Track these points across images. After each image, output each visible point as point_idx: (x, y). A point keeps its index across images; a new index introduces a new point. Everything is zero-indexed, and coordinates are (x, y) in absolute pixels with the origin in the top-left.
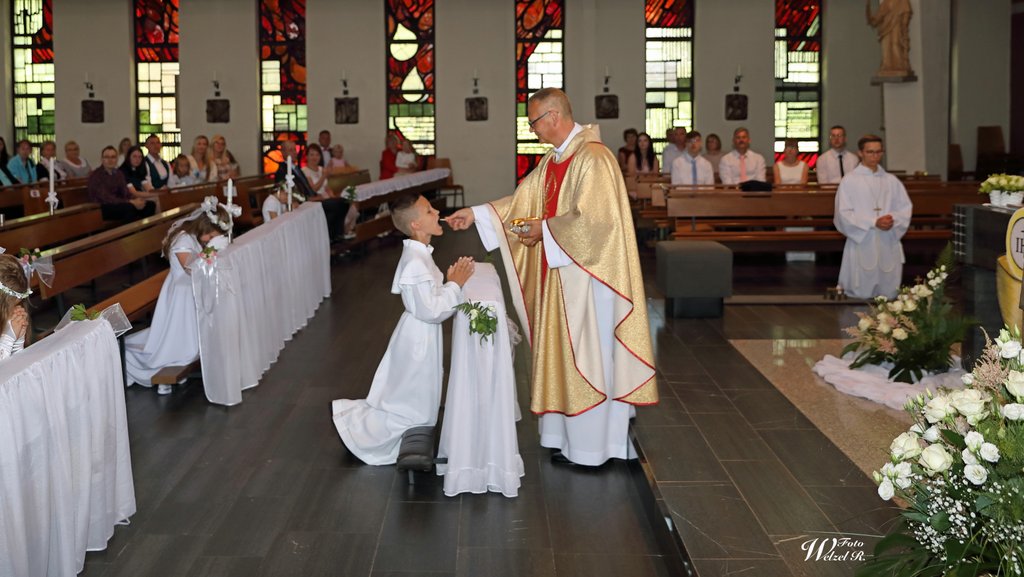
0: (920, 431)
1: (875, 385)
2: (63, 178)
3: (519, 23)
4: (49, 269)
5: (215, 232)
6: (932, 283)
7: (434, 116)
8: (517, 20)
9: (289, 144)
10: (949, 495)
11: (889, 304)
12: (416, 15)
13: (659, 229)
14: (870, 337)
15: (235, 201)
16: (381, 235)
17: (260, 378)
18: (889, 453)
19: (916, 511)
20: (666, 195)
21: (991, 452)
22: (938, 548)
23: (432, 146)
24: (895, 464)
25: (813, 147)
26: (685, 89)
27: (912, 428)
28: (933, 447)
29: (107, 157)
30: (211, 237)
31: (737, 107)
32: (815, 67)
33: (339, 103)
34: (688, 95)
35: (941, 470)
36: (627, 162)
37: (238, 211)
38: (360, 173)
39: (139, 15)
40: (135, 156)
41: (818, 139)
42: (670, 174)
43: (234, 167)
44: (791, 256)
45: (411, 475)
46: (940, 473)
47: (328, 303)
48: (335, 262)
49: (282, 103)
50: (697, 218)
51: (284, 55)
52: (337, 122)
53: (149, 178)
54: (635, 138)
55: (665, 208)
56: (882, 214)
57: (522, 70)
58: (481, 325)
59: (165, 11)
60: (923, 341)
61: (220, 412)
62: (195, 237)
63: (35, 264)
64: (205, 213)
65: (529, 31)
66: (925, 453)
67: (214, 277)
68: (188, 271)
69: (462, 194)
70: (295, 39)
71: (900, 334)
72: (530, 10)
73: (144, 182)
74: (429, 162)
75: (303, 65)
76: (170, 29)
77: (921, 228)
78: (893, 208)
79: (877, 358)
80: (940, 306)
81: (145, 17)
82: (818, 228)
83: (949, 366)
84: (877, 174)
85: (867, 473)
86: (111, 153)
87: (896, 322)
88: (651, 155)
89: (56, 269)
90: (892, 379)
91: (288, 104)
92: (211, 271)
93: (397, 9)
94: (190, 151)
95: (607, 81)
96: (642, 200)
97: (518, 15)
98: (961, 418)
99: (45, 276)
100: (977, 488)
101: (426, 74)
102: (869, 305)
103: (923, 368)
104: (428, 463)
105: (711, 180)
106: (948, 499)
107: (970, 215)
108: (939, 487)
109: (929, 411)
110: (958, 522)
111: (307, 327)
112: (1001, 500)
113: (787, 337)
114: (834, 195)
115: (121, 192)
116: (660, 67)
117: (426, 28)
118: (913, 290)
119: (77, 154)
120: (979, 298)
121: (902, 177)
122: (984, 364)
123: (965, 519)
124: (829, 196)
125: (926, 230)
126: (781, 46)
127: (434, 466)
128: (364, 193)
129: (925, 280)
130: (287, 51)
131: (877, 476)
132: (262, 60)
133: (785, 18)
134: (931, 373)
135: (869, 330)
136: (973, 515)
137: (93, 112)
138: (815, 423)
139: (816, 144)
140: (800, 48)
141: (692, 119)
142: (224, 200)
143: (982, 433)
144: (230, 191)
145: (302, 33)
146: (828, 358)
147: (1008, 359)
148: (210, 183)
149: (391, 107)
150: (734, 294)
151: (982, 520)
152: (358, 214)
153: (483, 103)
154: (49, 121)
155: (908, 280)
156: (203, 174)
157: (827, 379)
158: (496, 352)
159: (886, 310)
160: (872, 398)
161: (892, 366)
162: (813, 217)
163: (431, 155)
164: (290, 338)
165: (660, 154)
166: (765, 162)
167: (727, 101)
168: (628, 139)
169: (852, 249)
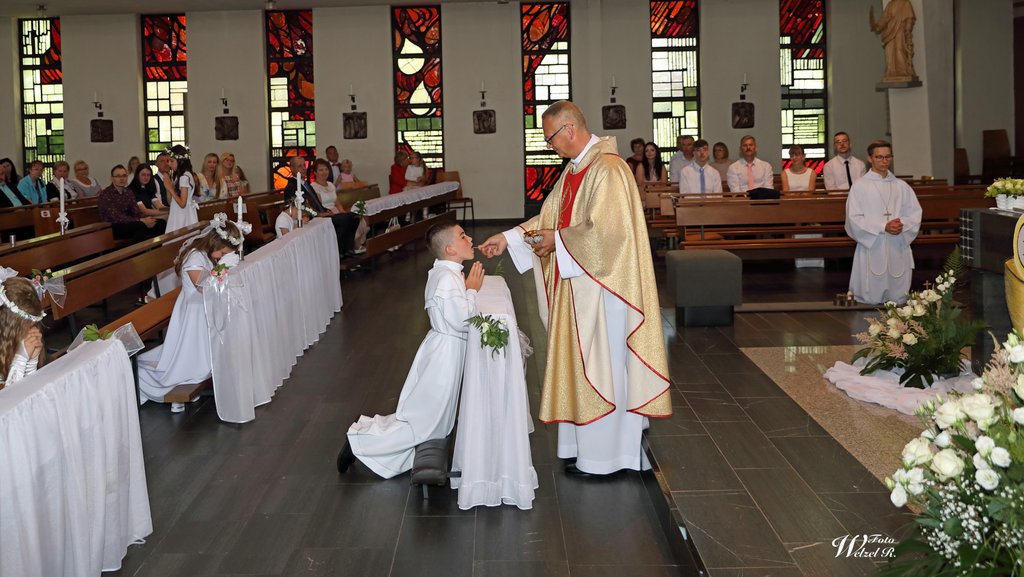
0: (931, 437)
1: (886, 391)
2: (73, 198)
3: (525, 35)
4: (60, 289)
5: (226, 249)
6: (941, 287)
7: (442, 130)
8: (523, 33)
9: (299, 160)
10: (962, 501)
11: (899, 309)
12: (423, 29)
13: (668, 239)
14: (880, 343)
15: (246, 218)
16: (391, 250)
17: (273, 394)
18: (901, 459)
19: (929, 516)
20: (674, 204)
21: (1002, 457)
22: (952, 553)
23: (441, 160)
24: (907, 470)
25: (820, 153)
26: (692, 98)
27: (923, 434)
28: (944, 453)
29: (119, 176)
30: (223, 254)
31: (744, 114)
32: (820, 74)
33: (347, 118)
34: (694, 105)
35: (953, 475)
38: (370, 187)
39: (146, 34)
40: (144, 175)
41: (825, 146)
42: (678, 183)
43: (245, 184)
44: (800, 263)
45: (425, 488)
46: (952, 479)
47: (339, 319)
48: (345, 277)
49: (290, 120)
50: (706, 227)
51: (292, 71)
52: (345, 138)
53: (159, 195)
54: (642, 148)
55: (674, 217)
56: (891, 218)
57: (529, 83)
58: (493, 338)
59: (173, 29)
60: (934, 346)
61: (233, 430)
62: (205, 253)
63: (46, 285)
64: (215, 229)
65: (536, 43)
66: (937, 459)
67: (225, 294)
68: (199, 289)
69: (472, 206)
70: (302, 55)
71: (910, 339)
72: (536, 22)
73: (154, 200)
74: (438, 175)
75: (312, 81)
76: (178, 47)
77: (929, 233)
78: (903, 212)
79: (887, 364)
80: (949, 310)
81: (152, 35)
82: (827, 235)
83: (960, 371)
84: (886, 179)
85: (881, 479)
86: (120, 172)
87: (906, 327)
88: (659, 164)
89: (68, 288)
90: (903, 384)
91: (296, 120)
92: (222, 288)
93: (403, 24)
95: (613, 92)
96: (651, 209)
97: (524, 27)
98: (971, 423)
99: (56, 297)
100: (988, 493)
101: (434, 88)
102: (879, 310)
103: (934, 372)
104: (442, 477)
105: (719, 189)
106: (960, 504)
107: (977, 220)
108: (951, 492)
109: (939, 416)
110: (971, 527)
111: (319, 342)
112: (1013, 505)
113: (798, 344)
115: (131, 211)
116: (666, 77)
117: (433, 41)
118: (922, 295)
119: (87, 174)
120: (988, 302)
121: (911, 183)
122: (993, 369)
123: (977, 524)
125: (934, 234)
126: (786, 54)
127: (448, 479)
128: (373, 207)
129: (933, 285)
130: (295, 67)
131: (889, 483)
132: (269, 77)
133: (790, 25)
134: (941, 378)
135: (879, 336)
136: (986, 520)
137: (102, 131)
138: (826, 430)
139: (823, 150)
140: (804, 56)
141: (699, 128)
142: (234, 217)
143: (993, 437)
144: (240, 208)
145: (309, 49)
146: (839, 364)
147: (1016, 364)
148: (220, 200)
149: (399, 121)
150: (745, 302)
151: (995, 525)
152: (369, 228)
153: (490, 116)
154: (58, 140)
155: (917, 286)
156: (213, 192)
157: (838, 385)
158: (508, 365)
159: (896, 315)
160: (884, 404)
161: (903, 371)
162: (822, 224)
163: (440, 168)
164: (301, 354)
165: (667, 163)
166: (773, 169)
167: (733, 110)
168: (636, 149)
169: (862, 254)
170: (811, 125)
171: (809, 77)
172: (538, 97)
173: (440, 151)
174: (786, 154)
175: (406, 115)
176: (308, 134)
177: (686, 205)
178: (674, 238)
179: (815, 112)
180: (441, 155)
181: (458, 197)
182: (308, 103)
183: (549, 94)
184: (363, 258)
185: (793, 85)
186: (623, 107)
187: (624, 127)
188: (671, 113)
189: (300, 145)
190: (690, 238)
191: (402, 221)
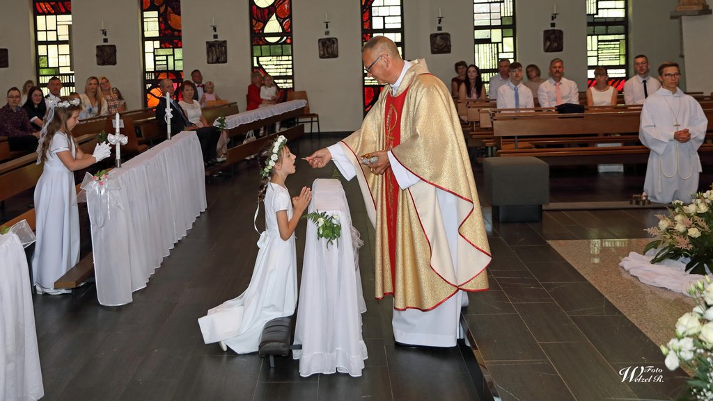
0: (701, 312)
1: (673, 277)
7: (292, 55)
9: (168, 82)
11: (685, 207)
13: (487, 147)
14: (668, 236)
15: (122, 132)
16: (248, 158)
17: (148, 281)
20: (492, 118)
23: (291, 81)
24: (679, 339)
25: (621, 73)
26: (509, 26)
27: (694, 310)
29: (12, 97)
31: (554, 40)
32: (622, 4)
34: (511, 32)
36: (458, 90)
37: (125, 140)
38: (230, 105)
40: (36, 95)
41: (625, 67)
42: (495, 100)
43: (122, 103)
44: (602, 168)
45: (272, 359)
47: (204, 218)
48: (210, 182)
49: (161, 48)
50: (519, 137)
51: (162, 6)
54: (465, 69)
55: (492, 129)
56: (681, 129)
57: (367, 14)
58: (327, 231)
61: (111, 313)
67: (105, 196)
69: (318, 121)
71: (694, 232)
75: (179, 14)
78: (690, 124)
79: (675, 254)
82: (626, 143)
84: (676, 95)
86: (15, 93)
87: (691, 222)
88: (480, 84)
90: (689, 271)
91: (166, 48)
92: (103, 191)
94: (84, 90)
95: (440, 21)
96: (472, 123)
101: (285, 19)
102: (666, 209)
104: (286, 349)
105: (531, 105)
111: (187, 237)
114: (639, 115)
118: (705, 195)
124: (635, 115)
127: (291, 351)
128: (232, 122)
132: (142, 11)
135: (667, 230)
138: (621, 310)
139: (623, 71)
141: (515, 52)
142: (113, 131)
144: (118, 123)
146: (632, 254)
148: (101, 117)
149: (254, 47)
150: (551, 201)
152: (229, 140)
153: (333, 43)
156: (96, 110)
157: (632, 272)
158: (340, 254)
159: (682, 212)
160: (672, 288)
161: (688, 260)
162: (621, 134)
163: (290, 88)
164: (172, 247)
165: (487, 82)
166: (578, 87)
167: (544, 36)
168: (460, 71)
169: (655, 159)
170: (613, 49)
171: (611, 6)
172: (375, 27)
173: (290, 74)
174: (591, 74)
175: (261, 43)
176: (176, 60)
177: (501, 119)
178: (492, 147)
179: (617, 37)
180: (291, 77)
181: (306, 113)
182: (176, 33)
183: (384, 23)
184: (224, 165)
185: (597, 14)
186: (448, 34)
187: (449, 51)
188: (490, 39)
189: (170, 69)
190: (505, 147)
191: (256, 133)
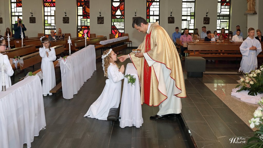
4: (22, 62)
7: (124, 22)
24: (255, 118)
26: (193, 15)
31: (207, 20)
32: (228, 10)
33: (98, 18)
38: (104, 37)
41: (228, 30)
50: (196, 51)
57: (148, 10)
60: (258, 85)
70: (87, 1)
71: (252, 83)
74: (123, 34)
75: (89, 8)
87: (251, 79)
91: (85, 18)
95: (171, 13)
101: (122, 11)
116: (186, 9)
126: (219, 4)
128: (105, 43)
130: (84, 4)
132: (78, 6)
135: (243, 82)
137: (33, 20)
138: (228, 106)
140: (224, 5)
141: (194, 24)
149: (112, 19)
150: (206, 71)
159: (248, 76)
167: (204, 19)
170: (225, 24)
171: (225, 11)
172: (150, 14)
176: (88, 22)
177: (190, 45)
179: (226, 20)
180: (124, 29)
181: (128, 40)
182: (88, 14)
183: (154, 13)
185: (221, 13)
186: (174, 17)
187: (174, 23)
188: (187, 19)
189: (86, 25)
190: (191, 54)
